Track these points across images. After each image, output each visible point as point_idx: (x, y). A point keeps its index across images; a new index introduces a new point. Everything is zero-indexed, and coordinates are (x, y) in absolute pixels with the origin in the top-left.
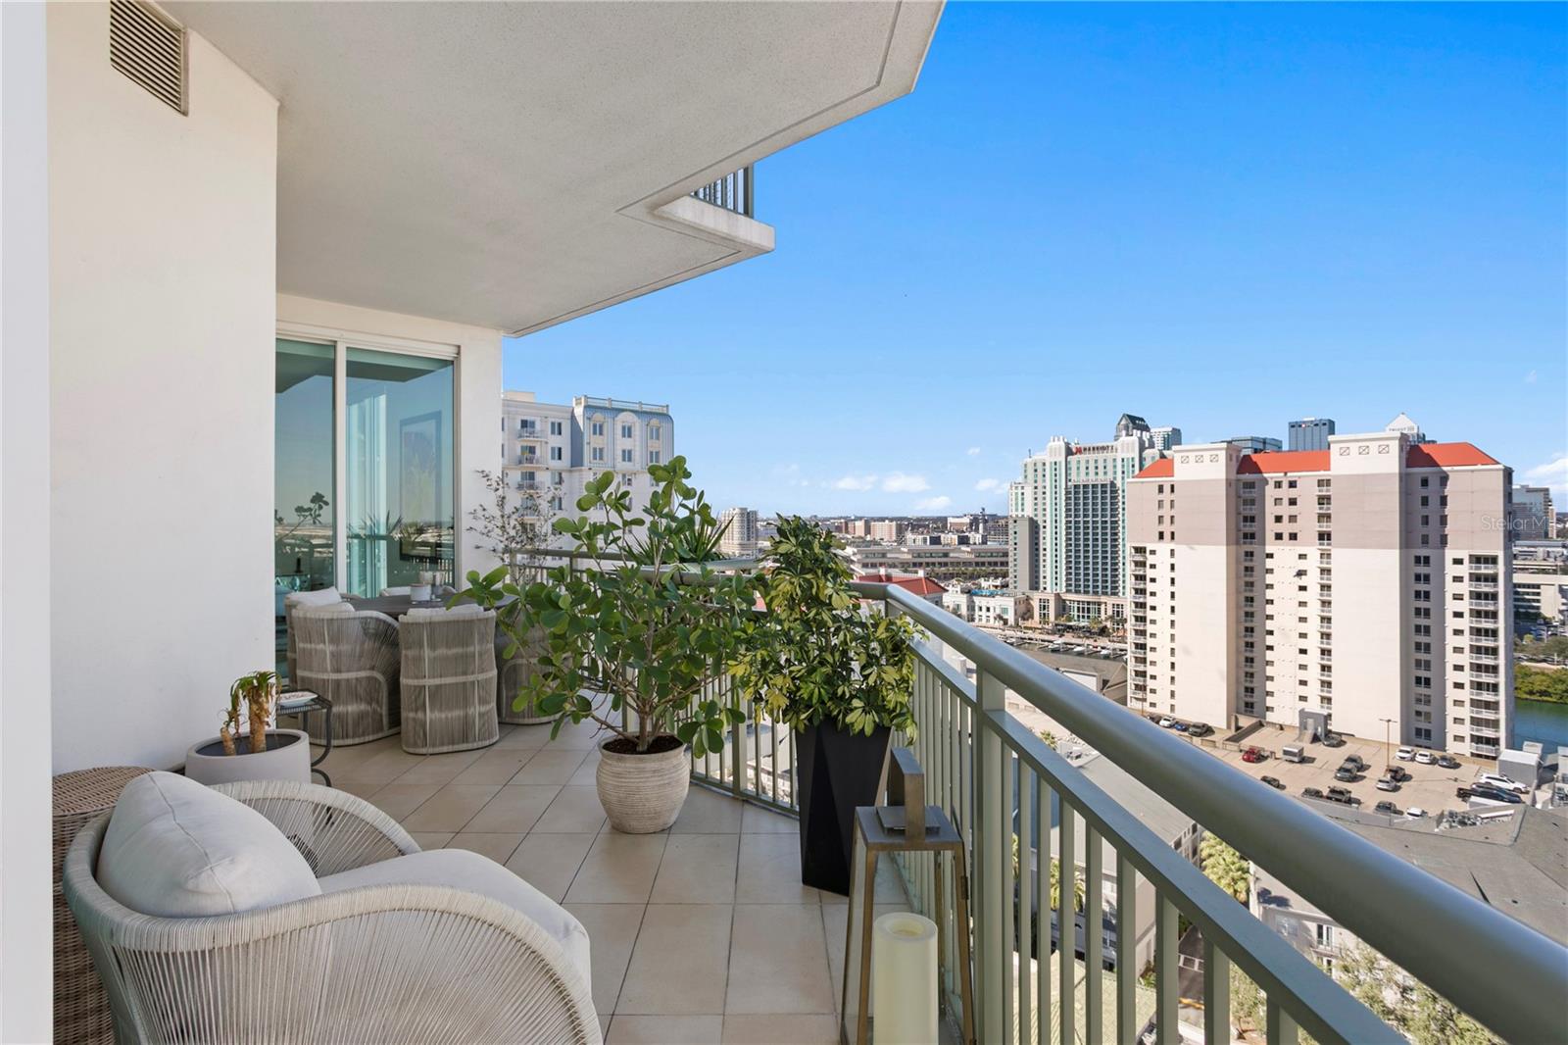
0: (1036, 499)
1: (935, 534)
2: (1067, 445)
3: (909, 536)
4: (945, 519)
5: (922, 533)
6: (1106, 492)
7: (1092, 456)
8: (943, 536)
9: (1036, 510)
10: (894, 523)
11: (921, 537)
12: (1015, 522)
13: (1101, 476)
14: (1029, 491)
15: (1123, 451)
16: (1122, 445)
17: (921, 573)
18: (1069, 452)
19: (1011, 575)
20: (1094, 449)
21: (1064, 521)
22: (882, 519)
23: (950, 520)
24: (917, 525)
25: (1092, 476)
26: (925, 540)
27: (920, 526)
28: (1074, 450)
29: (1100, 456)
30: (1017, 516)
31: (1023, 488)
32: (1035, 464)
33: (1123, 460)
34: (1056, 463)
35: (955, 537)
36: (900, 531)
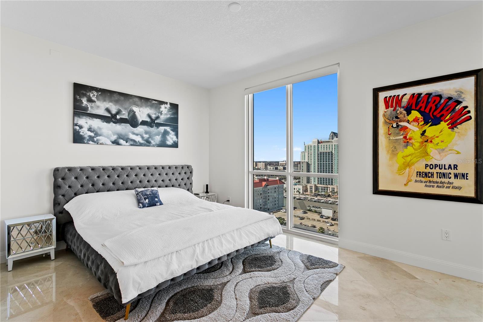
0: (309, 156)
1: (276, 167)
2: (318, 140)
3: (269, 167)
4: (278, 162)
5: (272, 166)
6: (329, 155)
7: (325, 144)
8: (278, 167)
9: (308, 160)
10: (264, 163)
11: (272, 167)
12: (302, 163)
13: (328, 150)
14: (306, 154)
15: (335, 143)
16: (335, 141)
17: (277, 178)
18: (319, 143)
19: (301, 179)
20: (326, 142)
21: (317, 163)
22: (260, 162)
23: (280, 162)
24: (270, 164)
25: (325, 150)
26: (273, 168)
27: (271, 164)
28: (320, 142)
29: (328, 144)
30: (303, 161)
31: (305, 153)
32: (308, 146)
33: (335, 145)
34: (315, 146)
35: (282, 167)
36: (266, 165)
